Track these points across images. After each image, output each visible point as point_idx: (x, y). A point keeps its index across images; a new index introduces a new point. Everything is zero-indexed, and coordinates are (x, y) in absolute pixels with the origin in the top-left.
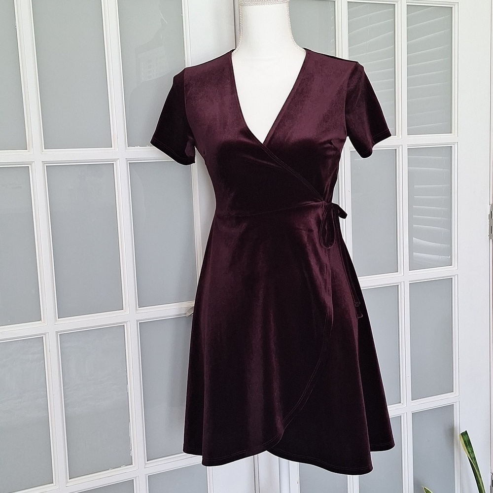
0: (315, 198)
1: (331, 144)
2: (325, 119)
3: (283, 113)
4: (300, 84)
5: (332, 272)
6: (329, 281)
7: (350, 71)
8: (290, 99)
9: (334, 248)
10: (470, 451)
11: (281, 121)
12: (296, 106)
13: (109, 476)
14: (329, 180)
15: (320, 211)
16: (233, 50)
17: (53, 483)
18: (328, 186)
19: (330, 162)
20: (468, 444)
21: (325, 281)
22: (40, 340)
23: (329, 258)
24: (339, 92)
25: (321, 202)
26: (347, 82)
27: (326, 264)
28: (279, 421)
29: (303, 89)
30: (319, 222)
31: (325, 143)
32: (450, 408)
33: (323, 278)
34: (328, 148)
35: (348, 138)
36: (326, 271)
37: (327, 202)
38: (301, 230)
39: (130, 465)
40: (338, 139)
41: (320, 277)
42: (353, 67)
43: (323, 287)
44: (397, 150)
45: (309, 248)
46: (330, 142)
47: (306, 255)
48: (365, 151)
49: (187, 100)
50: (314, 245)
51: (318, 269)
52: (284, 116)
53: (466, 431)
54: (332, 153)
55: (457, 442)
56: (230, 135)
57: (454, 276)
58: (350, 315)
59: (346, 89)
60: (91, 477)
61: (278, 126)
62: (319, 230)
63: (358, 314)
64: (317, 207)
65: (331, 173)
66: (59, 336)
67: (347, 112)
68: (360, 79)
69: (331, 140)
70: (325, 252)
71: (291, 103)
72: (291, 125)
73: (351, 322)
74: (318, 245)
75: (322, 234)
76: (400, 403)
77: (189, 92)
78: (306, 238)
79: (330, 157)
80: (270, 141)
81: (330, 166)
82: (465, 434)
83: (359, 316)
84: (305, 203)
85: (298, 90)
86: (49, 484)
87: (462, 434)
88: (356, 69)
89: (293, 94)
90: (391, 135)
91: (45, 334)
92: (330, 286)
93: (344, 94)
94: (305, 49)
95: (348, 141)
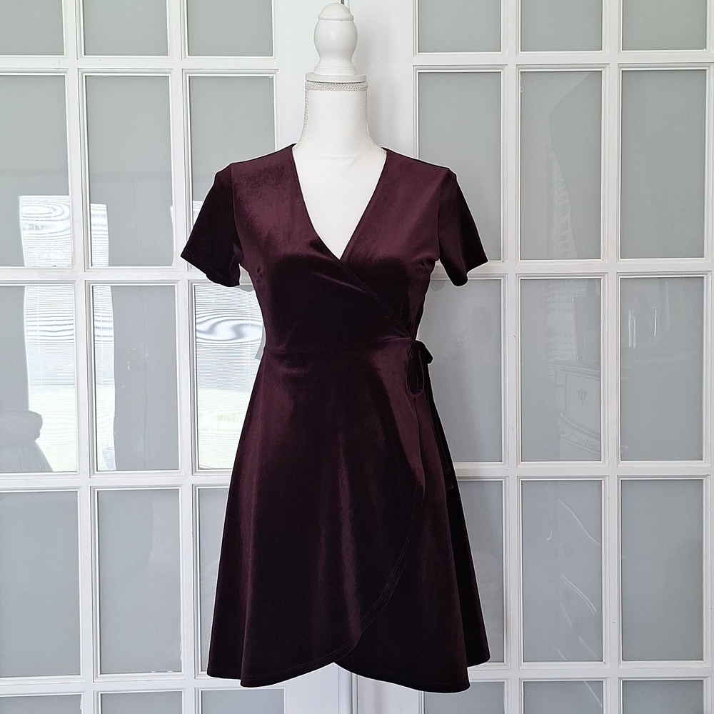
0: (399, 333)
1: (423, 265)
3: (363, 224)
4: (382, 191)
5: (420, 428)
7: (441, 179)
8: (371, 208)
11: (361, 233)
12: (379, 217)
16: (293, 145)
17: (80, 675)
23: (416, 409)
25: (407, 338)
26: (439, 192)
29: (386, 197)
31: (416, 263)
34: (420, 270)
35: (439, 260)
37: (413, 338)
38: (384, 371)
45: (393, 395)
48: (459, 279)
49: (236, 203)
52: (365, 228)
54: (423, 276)
60: (126, 677)
61: (357, 239)
62: (405, 371)
67: (440, 228)
69: (422, 260)
70: (412, 400)
71: (371, 212)
77: (239, 193)
78: (390, 381)
80: (350, 254)
84: (388, 337)
85: (380, 197)
88: (449, 177)
89: (374, 202)
90: (487, 261)
94: (384, 149)
95: (438, 263)
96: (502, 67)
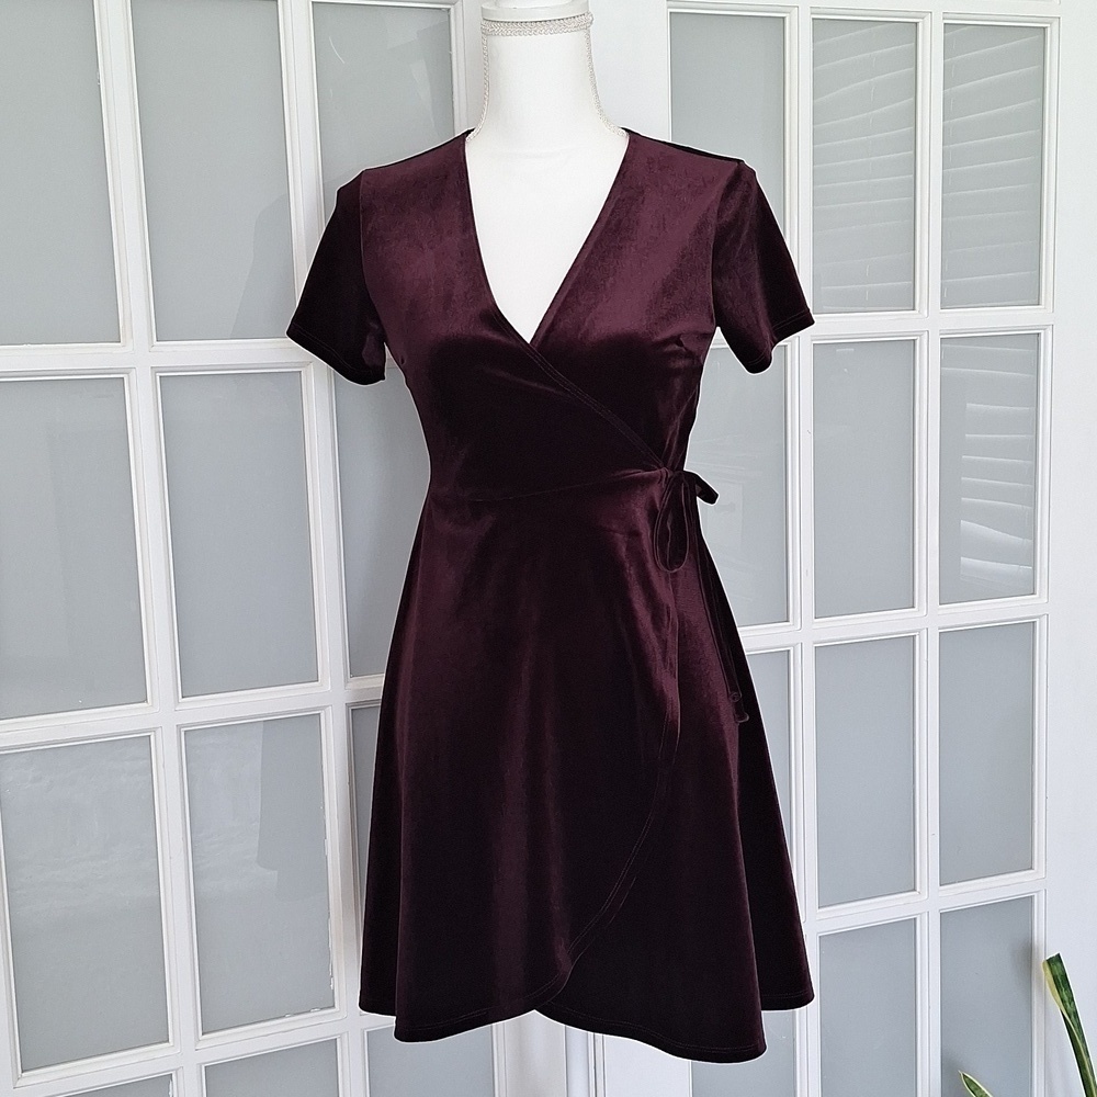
0: (644, 463)
1: (680, 344)
2: (667, 290)
3: (575, 275)
4: (613, 211)
5: (682, 624)
6: (673, 642)
7: (723, 183)
8: (591, 243)
9: (686, 569)
10: (1066, 998)
11: (570, 293)
12: (603, 260)
13: (283, 1029)
14: (678, 422)
15: (655, 491)
16: (468, 132)
17: (168, 1041)
18: (674, 433)
19: (678, 383)
20: (1061, 982)
21: (664, 643)
22: (144, 741)
23: (675, 591)
24: (699, 230)
25: (658, 471)
26: (716, 208)
27: (668, 607)
28: (562, 947)
29: (620, 221)
30: (652, 513)
31: (666, 342)
32: (1027, 902)
33: (659, 637)
34: (675, 354)
35: (718, 329)
36: (666, 622)
37: (672, 469)
38: (615, 532)
39: (329, 1008)
40: (696, 333)
41: (653, 636)
42: (730, 172)
43: (659, 657)
44: (918, 342)
45: (631, 572)
46: (676, 340)
47: (623, 587)
48: (755, 359)
49: (365, 244)
50: (642, 565)
51: (649, 618)
52: (578, 282)
53: (1059, 955)
54: (681, 363)
55: (1039, 978)
56: (459, 324)
57: (1039, 617)
58: (719, 717)
59: (714, 222)
60: (246, 1031)
61: (563, 304)
62: (652, 530)
63: (739, 713)
64: (649, 481)
65: (679, 408)
66: (183, 734)
67: (717, 273)
68: (745, 199)
69: (679, 336)
70: (666, 579)
71: (592, 253)
72: (593, 301)
73: (722, 731)
74: (650, 565)
75: (661, 539)
76: (914, 890)
77: (370, 225)
78: (624, 549)
79: (677, 372)
80: (546, 337)
81: (677, 393)
82: (1055, 962)
83: (741, 718)
84: (622, 472)
85: (608, 223)
86: (160, 1043)
87: (1050, 961)
88: (739, 177)
89: (598, 233)
90: (813, 322)
91: (154, 730)
92: (674, 657)
93: (711, 232)
94: (626, 130)
95: (719, 338)
96: (788, 9)
